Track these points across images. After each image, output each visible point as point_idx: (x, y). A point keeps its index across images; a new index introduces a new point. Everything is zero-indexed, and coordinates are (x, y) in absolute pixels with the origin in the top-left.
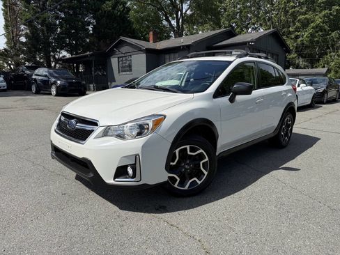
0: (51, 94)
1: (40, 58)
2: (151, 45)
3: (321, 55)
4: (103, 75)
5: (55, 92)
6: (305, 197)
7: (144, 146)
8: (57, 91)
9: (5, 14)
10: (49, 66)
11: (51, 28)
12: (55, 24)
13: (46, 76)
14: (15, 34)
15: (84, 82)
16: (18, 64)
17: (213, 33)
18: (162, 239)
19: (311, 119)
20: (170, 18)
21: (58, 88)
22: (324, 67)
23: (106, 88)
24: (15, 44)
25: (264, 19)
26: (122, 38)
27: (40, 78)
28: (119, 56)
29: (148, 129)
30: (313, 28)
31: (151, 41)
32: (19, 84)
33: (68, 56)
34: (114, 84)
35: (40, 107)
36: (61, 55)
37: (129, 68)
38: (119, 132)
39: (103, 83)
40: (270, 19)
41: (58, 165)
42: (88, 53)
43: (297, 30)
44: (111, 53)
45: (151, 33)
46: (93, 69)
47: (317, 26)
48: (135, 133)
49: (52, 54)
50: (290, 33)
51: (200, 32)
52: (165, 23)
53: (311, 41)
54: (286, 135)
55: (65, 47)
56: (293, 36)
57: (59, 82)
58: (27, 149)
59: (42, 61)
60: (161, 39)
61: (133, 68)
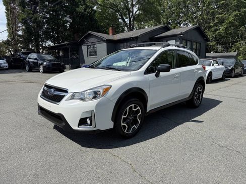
0: (39, 72)
1: (32, 46)
2: (110, 37)
3: (233, 43)
4: (77, 58)
5: (42, 71)
6: (204, 139)
7: (97, 106)
8: (43, 70)
9: (8, 15)
10: (38, 52)
11: (40, 25)
12: (43, 23)
13: (36, 59)
14: (14, 30)
15: (63, 63)
16: (16, 51)
17: (155, 27)
18: (107, 164)
19: (220, 88)
20: (124, 18)
21: (44, 68)
22: (235, 51)
23: (79, 67)
24: (14, 37)
25: (192, 17)
26: (90, 32)
27: (32, 60)
28: (88, 44)
29: (100, 94)
30: (227, 23)
31: (111, 34)
32: (17, 65)
33: (52, 44)
34: (84, 65)
35: (32, 81)
36: (47, 44)
37: (95, 53)
38: (82, 96)
39: (77, 64)
40: (196, 17)
41: (43, 119)
42: (66, 43)
43: (216, 25)
44: (82, 43)
45: (111, 28)
46: (69, 54)
47: (230, 23)
48: (91, 97)
49: (41, 43)
50: (210, 27)
51: (146, 27)
52: (120, 20)
53: (226, 33)
54: (198, 99)
55: (50, 38)
56: (213, 29)
57: (45, 63)
58: (22, 109)
59: (33, 48)
60: (118, 33)
61: (97, 53)
